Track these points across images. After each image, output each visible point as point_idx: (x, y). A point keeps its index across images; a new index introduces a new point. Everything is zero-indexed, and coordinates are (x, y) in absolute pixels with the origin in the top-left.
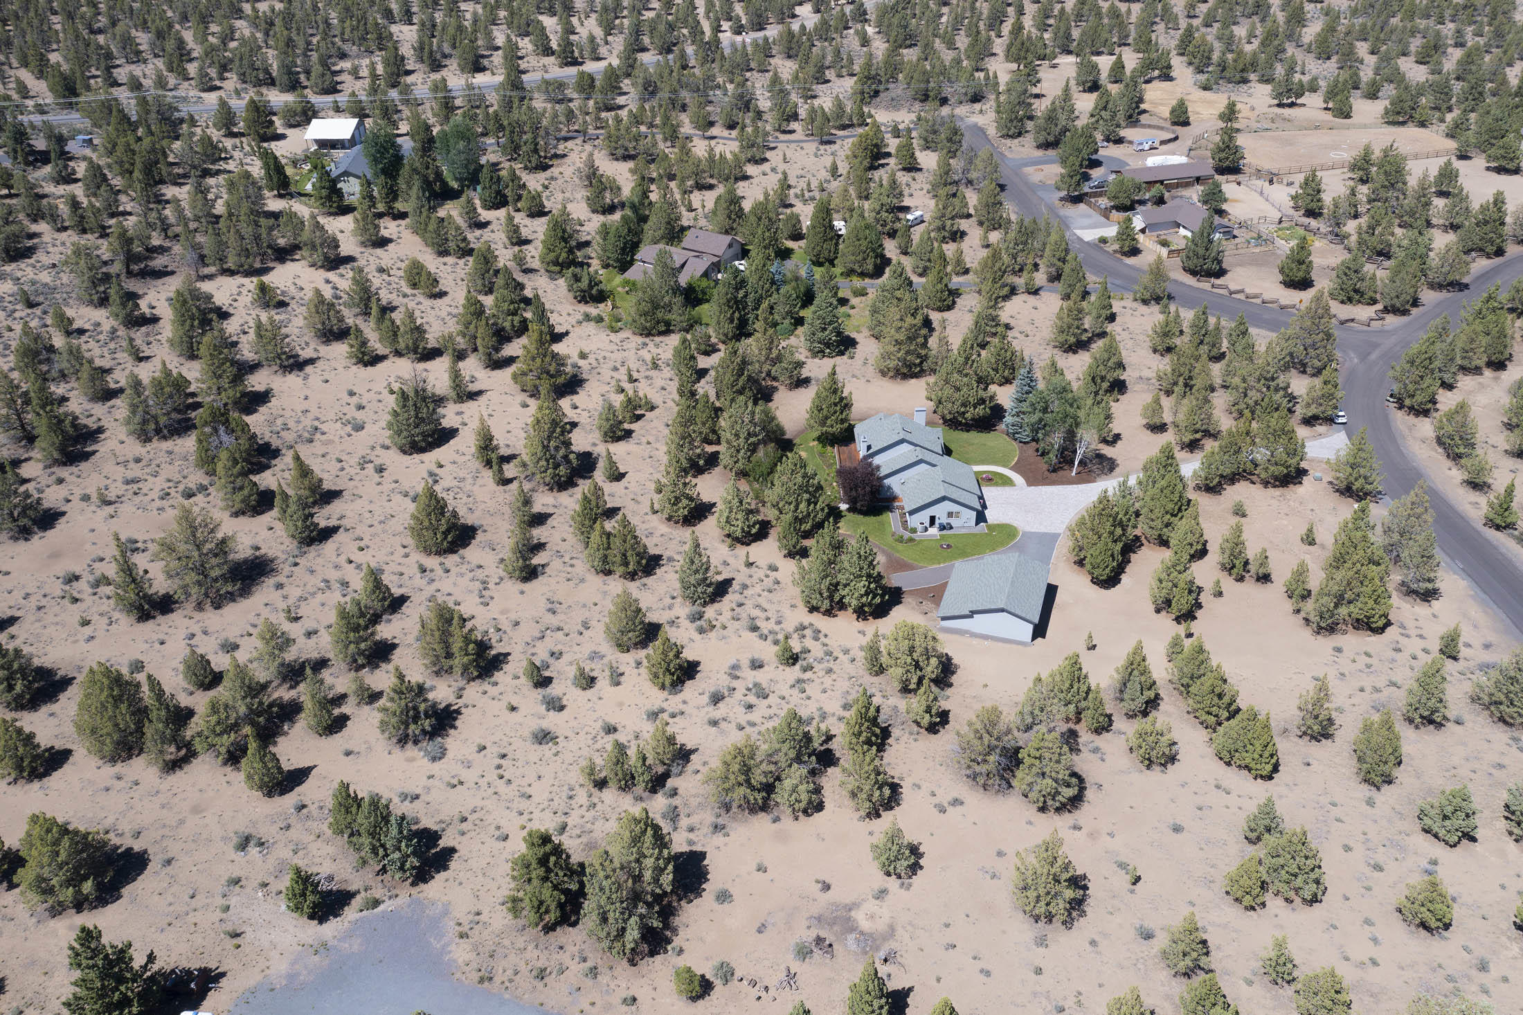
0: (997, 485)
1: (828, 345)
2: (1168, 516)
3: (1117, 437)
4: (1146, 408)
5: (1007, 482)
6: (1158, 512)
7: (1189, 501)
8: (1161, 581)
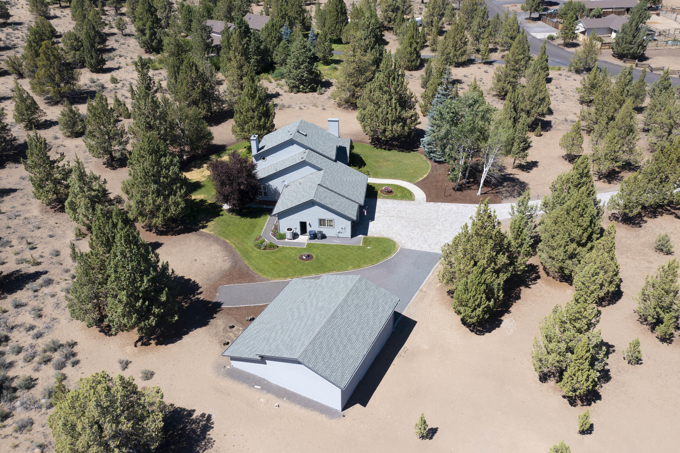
0: (395, 198)
1: (302, 82)
2: (574, 245)
3: (533, 165)
4: (565, 137)
5: (407, 195)
6: (560, 240)
7: (602, 230)
8: (549, 339)
